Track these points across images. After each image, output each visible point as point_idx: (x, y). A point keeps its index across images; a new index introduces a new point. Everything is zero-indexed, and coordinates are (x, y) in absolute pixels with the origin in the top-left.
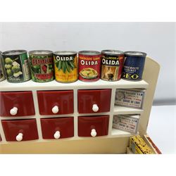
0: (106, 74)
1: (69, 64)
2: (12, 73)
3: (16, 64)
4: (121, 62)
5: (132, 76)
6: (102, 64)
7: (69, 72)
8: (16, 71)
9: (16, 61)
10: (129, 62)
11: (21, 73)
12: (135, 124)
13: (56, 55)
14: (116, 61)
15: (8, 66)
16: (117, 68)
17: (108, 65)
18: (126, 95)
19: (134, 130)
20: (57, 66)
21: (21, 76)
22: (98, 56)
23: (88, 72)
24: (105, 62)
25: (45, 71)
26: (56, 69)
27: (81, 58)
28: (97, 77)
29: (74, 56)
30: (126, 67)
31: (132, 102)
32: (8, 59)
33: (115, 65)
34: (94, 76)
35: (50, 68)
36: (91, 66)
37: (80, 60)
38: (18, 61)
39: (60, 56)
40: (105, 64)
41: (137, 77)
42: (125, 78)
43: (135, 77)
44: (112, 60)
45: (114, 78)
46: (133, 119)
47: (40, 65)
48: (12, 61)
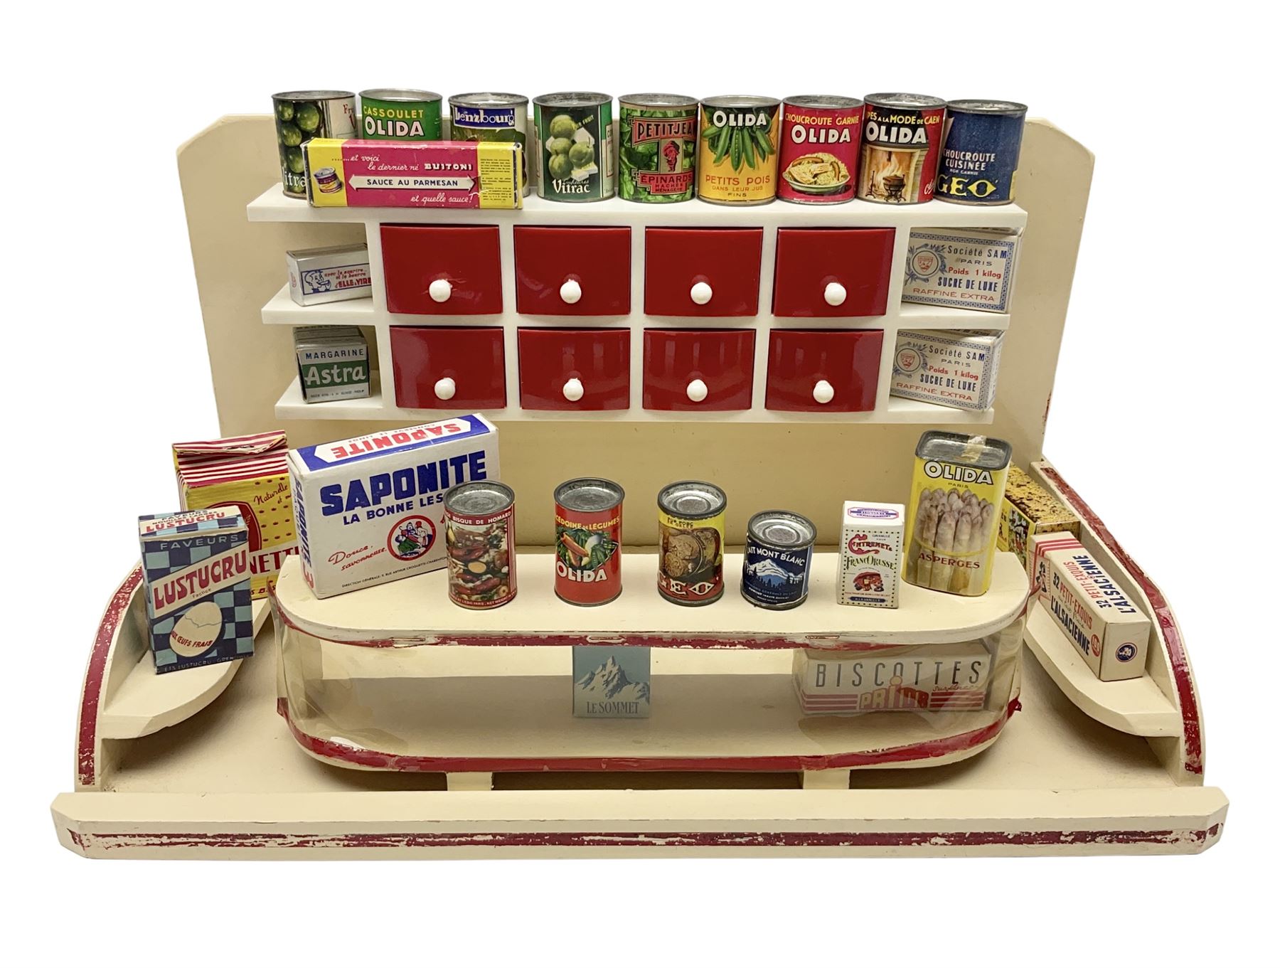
0: (880, 178)
1: (754, 139)
2: (569, 167)
3: (583, 138)
4: (933, 132)
5: (973, 188)
6: (865, 141)
7: (751, 165)
8: (582, 160)
9: (586, 126)
10: (963, 134)
11: (592, 168)
12: (977, 367)
13: (715, 109)
14: (914, 128)
15: (562, 143)
16: (919, 155)
17: (888, 144)
18: (950, 259)
19: (975, 396)
20: (714, 146)
21: (593, 180)
22: (854, 112)
23: (815, 168)
24: (877, 132)
25: (672, 164)
26: (708, 157)
27: (790, 117)
28: (846, 188)
29: (771, 110)
30: (951, 153)
31: (969, 284)
32: (563, 121)
33: (909, 145)
34: (834, 183)
35: (687, 155)
36: (827, 147)
37: (787, 126)
38: (592, 129)
39: (728, 111)
40: (877, 142)
41: (990, 188)
42: (947, 196)
43: (981, 189)
44: (899, 126)
45: (907, 192)
46: (972, 351)
47: (658, 143)
48: (574, 125)
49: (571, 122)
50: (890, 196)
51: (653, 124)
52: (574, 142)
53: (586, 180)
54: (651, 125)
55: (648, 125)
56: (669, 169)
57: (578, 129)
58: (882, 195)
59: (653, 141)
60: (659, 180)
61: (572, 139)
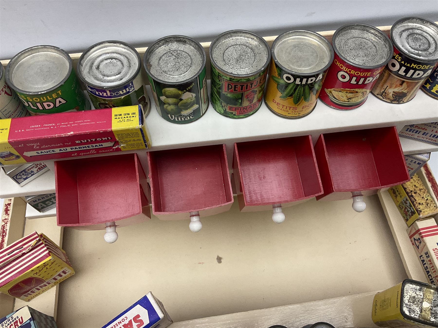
0: (391, 91)
1: (312, 89)
2: (179, 110)
3: (188, 96)
8: (188, 106)
9: (190, 91)
11: (196, 107)
13: (286, 73)
14: (426, 71)
15: (172, 100)
16: (421, 82)
17: (404, 77)
21: (196, 112)
23: (350, 95)
24: (398, 68)
25: (251, 100)
26: (277, 93)
31: (425, 134)
32: (170, 90)
33: (419, 78)
34: (361, 100)
35: (261, 91)
39: (296, 76)
40: (396, 73)
44: (416, 70)
46: (414, 160)
47: (242, 94)
48: (180, 92)
49: (178, 91)
50: (394, 100)
51: (239, 85)
52: (181, 100)
53: (191, 113)
54: (237, 86)
55: (235, 86)
56: (249, 103)
57: (183, 93)
58: (389, 99)
59: (238, 93)
60: (242, 109)
61: (180, 98)
